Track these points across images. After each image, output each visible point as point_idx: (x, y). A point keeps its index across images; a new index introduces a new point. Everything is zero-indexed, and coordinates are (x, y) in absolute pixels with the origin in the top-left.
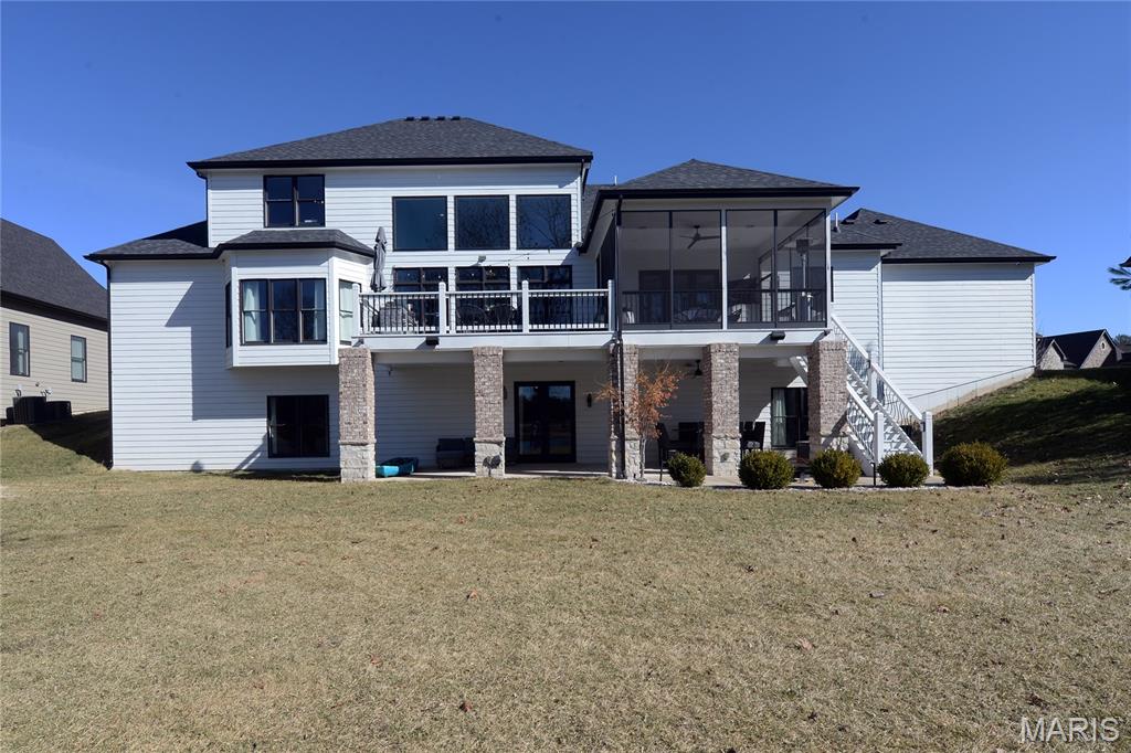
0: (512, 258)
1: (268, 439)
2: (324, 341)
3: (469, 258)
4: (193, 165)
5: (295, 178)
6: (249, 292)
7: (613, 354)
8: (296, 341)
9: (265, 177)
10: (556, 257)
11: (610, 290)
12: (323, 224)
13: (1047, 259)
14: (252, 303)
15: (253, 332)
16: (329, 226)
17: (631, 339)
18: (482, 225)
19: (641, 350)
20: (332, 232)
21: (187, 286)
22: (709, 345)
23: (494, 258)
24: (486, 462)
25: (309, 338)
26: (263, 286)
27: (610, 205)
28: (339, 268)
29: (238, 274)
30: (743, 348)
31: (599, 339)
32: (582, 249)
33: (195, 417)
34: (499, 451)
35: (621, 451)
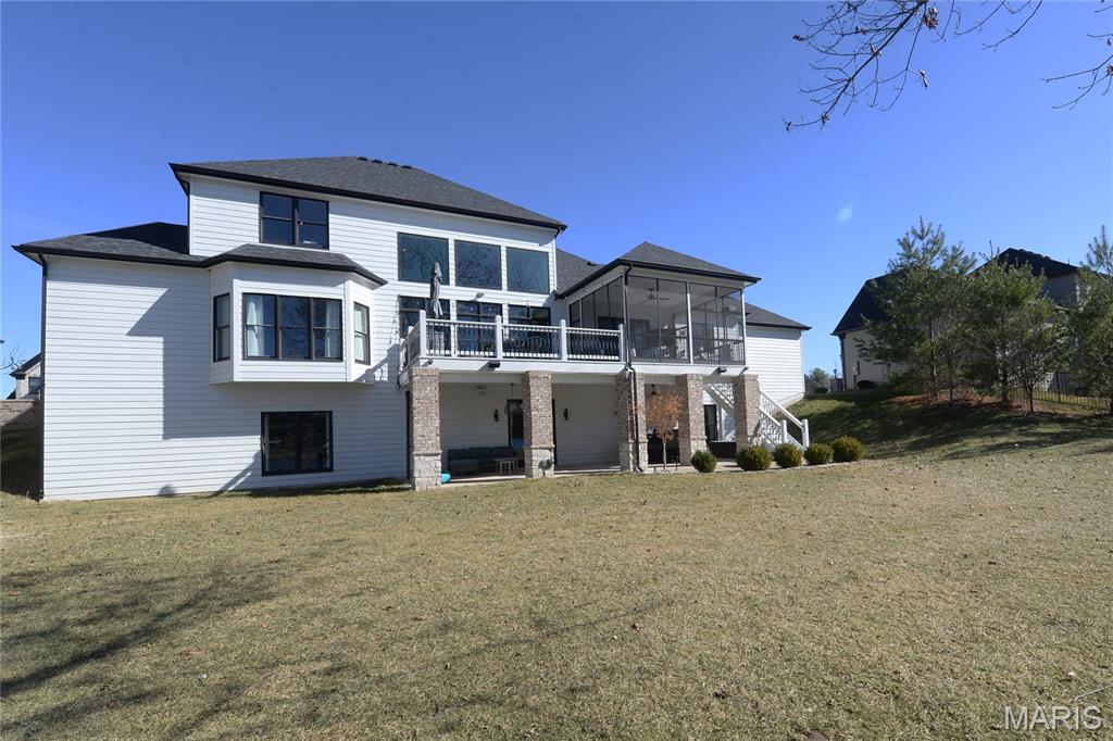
0: (504, 297)
1: (262, 454)
2: (340, 358)
3: (468, 294)
4: (176, 168)
5: (295, 200)
6: (252, 306)
7: (624, 382)
8: (308, 358)
9: (261, 193)
10: (537, 300)
11: (621, 331)
12: (327, 247)
13: (807, 328)
14: (255, 317)
15: (255, 348)
16: (332, 249)
17: (641, 368)
18: (477, 266)
19: (647, 376)
20: (341, 257)
21: (161, 292)
23: (489, 296)
24: (541, 465)
25: (321, 356)
26: (271, 303)
28: (352, 292)
29: (240, 287)
30: (703, 377)
31: (613, 368)
32: (558, 297)
33: (167, 435)
34: (549, 455)
35: (636, 451)
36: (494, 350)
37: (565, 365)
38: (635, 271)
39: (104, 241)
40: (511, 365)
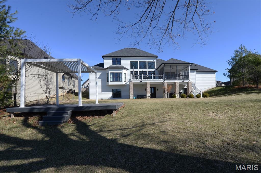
0: (147, 70)
1: (113, 95)
2: (122, 81)
3: (141, 70)
4: (102, 56)
5: (116, 58)
6: (111, 74)
7: (164, 83)
8: (118, 81)
9: (112, 58)
10: (153, 70)
11: (163, 75)
12: (120, 65)
14: (111, 76)
15: (111, 80)
16: (121, 65)
17: (166, 81)
18: (143, 65)
19: (167, 83)
20: (122, 66)
21: (101, 73)
22: (175, 82)
23: (144, 70)
24: (148, 97)
25: (120, 81)
26: (113, 74)
27: (163, 65)
28: (124, 71)
29: (110, 72)
30: (180, 83)
31: (161, 81)
32: (157, 69)
33: (102, 92)
34: (150, 95)
35: (165, 95)
36: (142, 79)
37: (153, 81)
38: (165, 65)
39: (95, 67)
40: (144, 81)
